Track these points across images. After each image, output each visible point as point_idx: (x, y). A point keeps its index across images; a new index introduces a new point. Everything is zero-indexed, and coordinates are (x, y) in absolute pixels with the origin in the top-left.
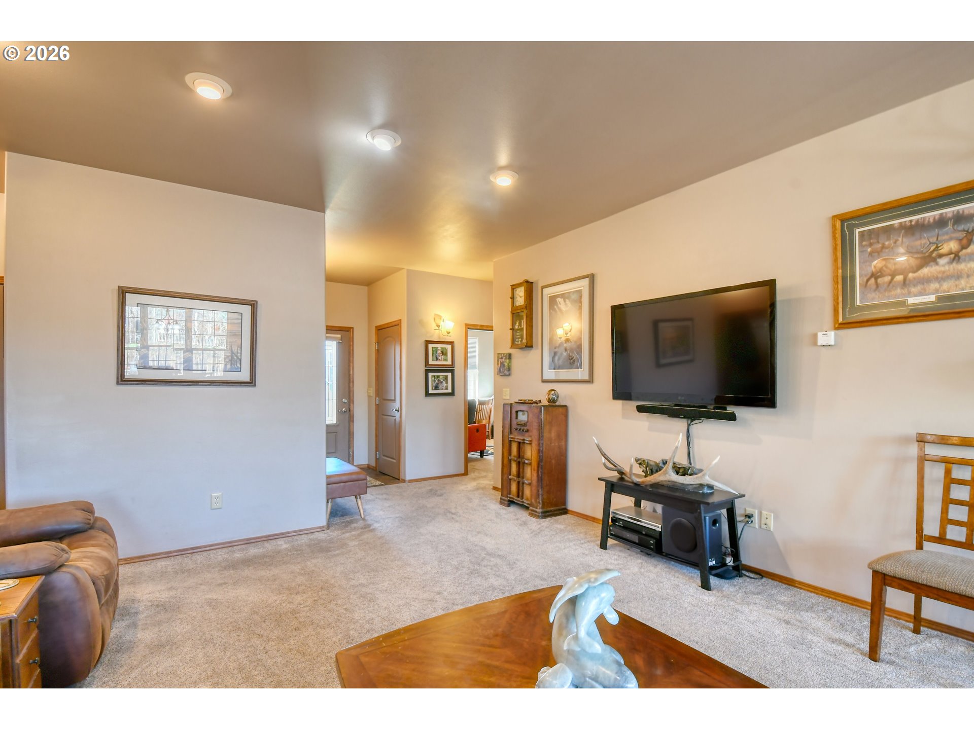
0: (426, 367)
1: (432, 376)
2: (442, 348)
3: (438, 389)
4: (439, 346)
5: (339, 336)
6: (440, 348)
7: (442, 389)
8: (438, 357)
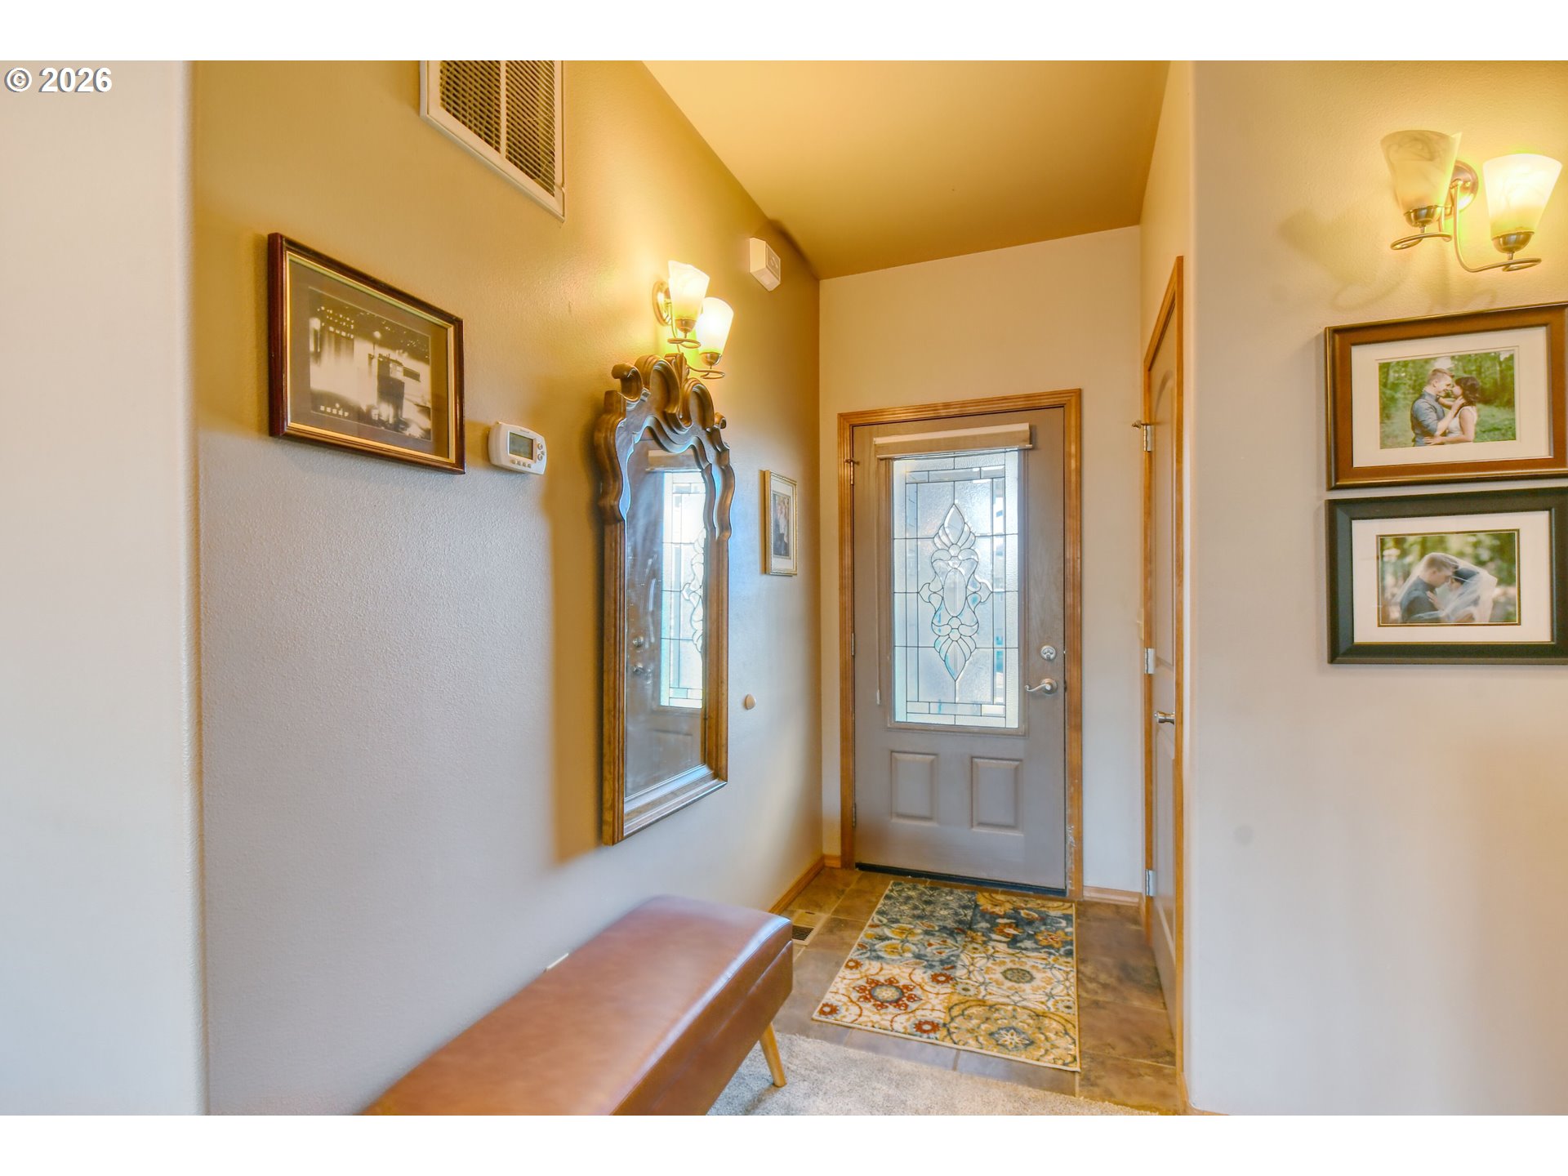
0: (1331, 489)
1: (1382, 541)
2: (1463, 359)
3: (1436, 621)
4: (1442, 351)
5: (1025, 427)
6: (1444, 364)
7: (1468, 621)
8: (1429, 418)
